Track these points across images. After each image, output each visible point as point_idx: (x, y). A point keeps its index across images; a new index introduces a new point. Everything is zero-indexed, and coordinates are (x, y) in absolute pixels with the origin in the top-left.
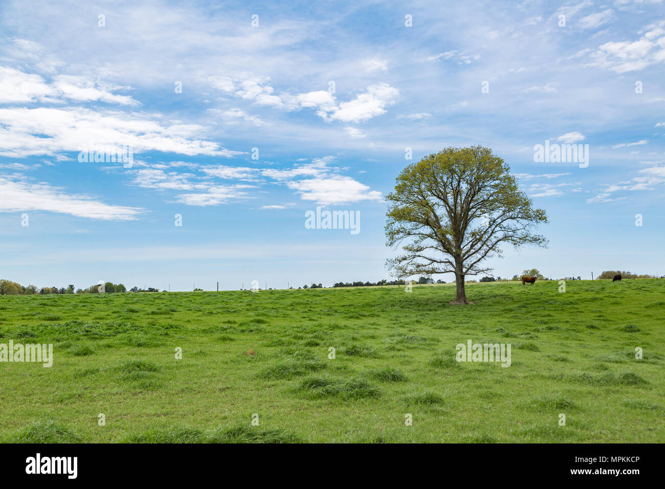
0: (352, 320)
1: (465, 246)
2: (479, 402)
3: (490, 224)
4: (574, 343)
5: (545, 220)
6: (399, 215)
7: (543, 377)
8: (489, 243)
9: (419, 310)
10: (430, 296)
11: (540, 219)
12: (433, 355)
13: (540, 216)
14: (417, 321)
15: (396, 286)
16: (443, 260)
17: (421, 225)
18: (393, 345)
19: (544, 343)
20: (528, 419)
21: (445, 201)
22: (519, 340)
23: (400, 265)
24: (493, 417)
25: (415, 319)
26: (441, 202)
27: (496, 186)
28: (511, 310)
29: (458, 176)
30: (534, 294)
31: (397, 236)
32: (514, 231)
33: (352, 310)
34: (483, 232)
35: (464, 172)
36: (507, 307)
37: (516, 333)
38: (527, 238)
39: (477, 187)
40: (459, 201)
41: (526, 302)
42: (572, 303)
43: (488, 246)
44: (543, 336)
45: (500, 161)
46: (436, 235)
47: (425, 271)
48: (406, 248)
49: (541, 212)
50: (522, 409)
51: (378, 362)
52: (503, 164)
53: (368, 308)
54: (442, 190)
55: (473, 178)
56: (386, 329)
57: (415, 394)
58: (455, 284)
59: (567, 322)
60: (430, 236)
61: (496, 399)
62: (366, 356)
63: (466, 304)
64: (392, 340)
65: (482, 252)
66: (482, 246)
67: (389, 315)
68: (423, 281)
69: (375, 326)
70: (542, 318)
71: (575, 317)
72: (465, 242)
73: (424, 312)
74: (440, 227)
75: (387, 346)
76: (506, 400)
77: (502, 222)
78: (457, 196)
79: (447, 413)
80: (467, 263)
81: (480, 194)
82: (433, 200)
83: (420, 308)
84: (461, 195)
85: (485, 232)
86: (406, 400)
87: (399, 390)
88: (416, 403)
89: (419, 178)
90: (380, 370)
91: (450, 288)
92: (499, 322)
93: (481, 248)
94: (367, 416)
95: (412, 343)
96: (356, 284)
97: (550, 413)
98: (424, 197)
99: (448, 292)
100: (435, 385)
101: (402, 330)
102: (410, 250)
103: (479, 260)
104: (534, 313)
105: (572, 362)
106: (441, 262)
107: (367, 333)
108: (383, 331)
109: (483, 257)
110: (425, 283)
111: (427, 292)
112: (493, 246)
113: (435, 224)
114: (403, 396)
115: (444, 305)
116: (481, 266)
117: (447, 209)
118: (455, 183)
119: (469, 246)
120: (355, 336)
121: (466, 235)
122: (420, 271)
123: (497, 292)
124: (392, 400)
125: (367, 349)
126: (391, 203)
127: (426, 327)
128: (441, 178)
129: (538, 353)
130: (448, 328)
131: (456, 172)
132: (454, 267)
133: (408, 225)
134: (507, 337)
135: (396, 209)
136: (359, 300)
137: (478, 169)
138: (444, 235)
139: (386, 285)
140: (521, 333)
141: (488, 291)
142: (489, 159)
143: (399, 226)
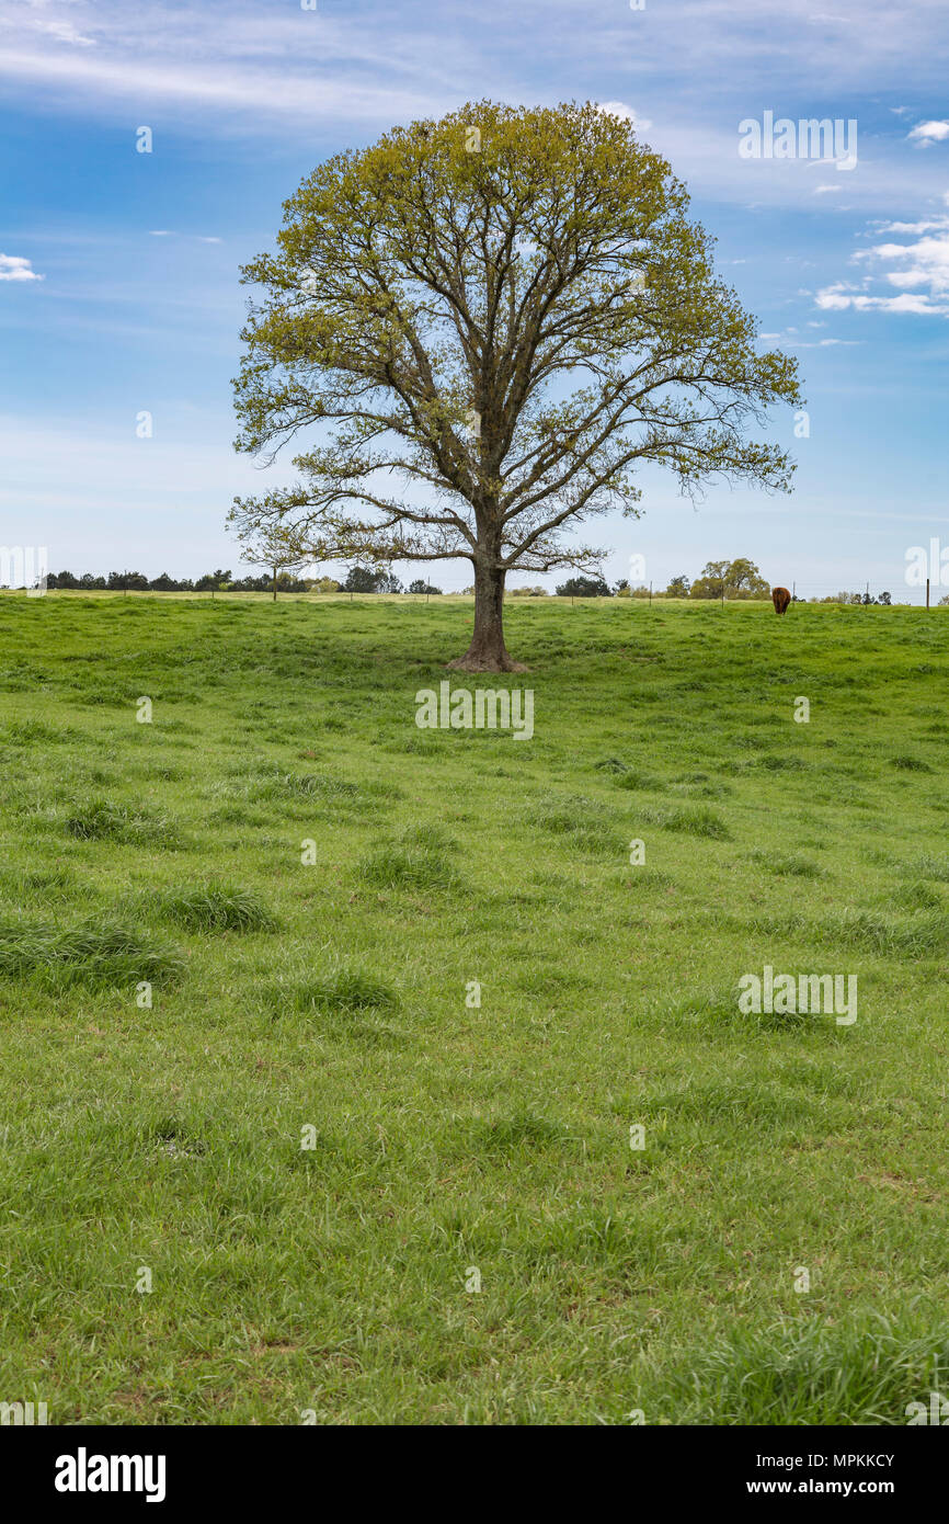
0: (100, 710)
1: (516, 468)
2: (517, 1003)
3: (605, 394)
4: (840, 816)
5: (789, 394)
6: (290, 341)
7: (731, 926)
8: (597, 462)
9: (341, 684)
10: (381, 635)
11: (775, 388)
12: (374, 845)
13: (777, 377)
14: (330, 724)
15: (266, 597)
16: (433, 513)
17: (367, 381)
18: (234, 806)
19: (747, 813)
20: (672, 1060)
21: (456, 299)
22: (669, 801)
23: (283, 523)
24: (555, 1053)
25: (324, 716)
26: (442, 304)
27: (637, 259)
28: (652, 698)
29: (509, 211)
30: (732, 646)
31: (277, 417)
32: (684, 425)
33: (101, 675)
34: (578, 423)
35: (530, 198)
36: (641, 687)
37: (663, 775)
38: (726, 452)
39: (572, 258)
40: (504, 303)
41: (703, 671)
42: (850, 681)
43: (592, 472)
44: (749, 789)
45: (660, 169)
46: (417, 423)
47: (368, 548)
48: (305, 463)
49: (780, 365)
50: (653, 1029)
51: (182, 863)
52: (667, 182)
53: (158, 671)
54: (448, 258)
55: (561, 223)
56: (218, 747)
57: (300, 977)
58: (471, 599)
59: (830, 744)
60: (394, 424)
61: (573, 995)
62: (139, 841)
63: (505, 669)
64: (238, 788)
65: (572, 491)
66: (574, 470)
67: (233, 699)
68: (363, 581)
69: (180, 737)
70: (752, 730)
71: (858, 730)
72: (517, 453)
73: (357, 693)
74: (432, 394)
75: (214, 807)
76: (604, 1000)
77: (647, 390)
78: (499, 288)
79: (404, 1040)
80: (517, 527)
81: (580, 285)
82: (413, 292)
83: (342, 679)
84: (513, 284)
85: (587, 423)
86: (271, 996)
87: (246, 959)
88: (304, 1006)
89: (367, 210)
90: (189, 890)
91: (453, 610)
92: (609, 735)
93: (568, 477)
94: (130, 1049)
95: (302, 802)
96: (120, 583)
97: (741, 1042)
98: (381, 279)
99: (444, 627)
100: (373, 945)
101: (275, 755)
102: (322, 471)
103: (558, 522)
104: (729, 709)
105: (831, 878)
106: (427, 520)
107: (150, 760)
108: (206, 754)
109: (573, 510)
110: (369, 589)
111: (374, 623)
112: (610, 473)
113: (416, 383)
114: (259, 982)
115: (428, 671)
116: (565, 539)
117: (460, 331)
118: (496, 237)
119: (528, 468)
120: (105, 767)
121: (522, 429)
122: (352, 547)
123: (610, 633)
124: (218, 996)
125: (144, 816)
126: (261, 293)
127: (359, 746)
128: (449, 214)
129: (726, 845)
130: (437, 750)
131: (500, 197)
132: (472, 541)
133: (320, 381)
134: (631, 788)
135: (277, 313)
136: (126, 641)
137: (581, 193)
138: (442, 425)
139: (231, 589)
140: (678, 775)
141: (580, 627)
142: (620, 160)
143: (286, 382)
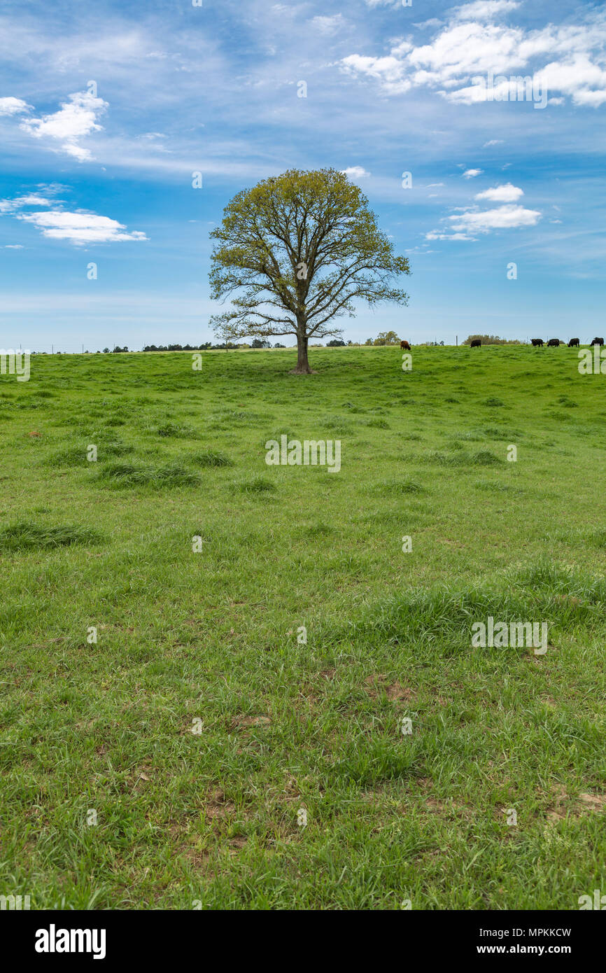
0: (168, 393)
1: (310, 301)
2: (317, 487)
3: (341, 273)
4: (428, 420)
5: (406, 271)
6: (229, 259)
7: (391, 458)
8: (339, 298)
9: (252, 380)
10: (265, 363)
11: (401, 269)
12: (266, 435)
13: (402, 265)
14: (248, 395)
15: (224, 351)
16: (281, 319)
17: (256, 272)
18: (216, 424)
19: (396, 420)
20: (372, 504)
21: (287, 241)
22: (368, 417)
23: (229, 324)
24: (331, 503)
25: (246, 392)
26: (282, 243)
27: (351, 224)
28: (361, 381)
29: (304, 209)
30: (388, 362)
31: (225, 286)
32: (370, 284)
33: (167, 380)
34: (332, 284)
35: (312, 203)
36: (357, 377)
37: (366, 408)
38: (385, 293)
39: (327, 225)
40: (304, 242)
41: (379, 371)
42: (431, 372)
43: (337, 301)
44: (396, 411)
45: (358, 191)
46: (275, 286)
47: (259, 332)
48: (236, 302)
49: (402, 260)
50: (365, 494)
51: (199, 444)
52: (360, 196)
53: (187, 378)
54: (283, 227)
55: (323, 212)
56: (210, 404)
57: (241, 481)
58: (296, 349)
59: (424, 395)
60: (267, 287)
61: (337, 484)
62: (184, 437)
63: (309, 373)
64: (217, 417)
65: (330, 309)
66: (331, 301)
67: (214, 387)
68: (258, 344)
69: (196, 401)
70: (397, 391)
71: (434, 390)
72: (311, 296)
73: (258, 383)
74: (279, 276)
75: (209, 424)
76: (347, 485)
77: (356, 271)
78: (302, 237)
79: (278, 501)
80: (311, 323)
81: (331, 234)
82: (271, 239)
83: (252, 378)
84: (307, 235)
85: (335, 284)
86: (232, 488)
87: (222, 476)
88: (243, 490)
89: (253, 211)
90: (200, 453)
91: (291, 353)
92: (346, 395)
93: (329, 303)
94: (183, 508)
95: (239, 421)
96: (172, 348)
97: (395, 497)
98: (259, 235)
99: (287, 359)
100: (266, 469)
101: (229, 406)
102: (242, 305)
103: (326, 320)
104: (388, 384)
105: (425, 441)
106: (279, 321)
107: (187, 409)
108: (205, 406)
109: (331, 315)
110: (261, 347)
111: (263, 359)
112: (344, 302)
113: (273, 272)
114: (227, 483)
115: (282, 375)
116: (328, 326)
117: (288, 253)
118: (300, 218)
119: (315, 301)
120: (170, 412)
121: (312, 287)
122: (253, 332)
123: (346, 359)
124: (213, 488)
125: (185, 428)
126: (217, 242)
127: (258, 402)
128: (283, 210)
129: (388, 431)
130: (287, 402)
131: (301, 204)
132: (296, 328)
133: (239, 273)
134: (354, 413)
135: (223, 249)
136: (175, 368)
137: (329, 201)
138: (284, 287)
139: (211, 349)
140: (371, 408)
141: (335, 357)
142: (343, 188)
143: (227, 273)
